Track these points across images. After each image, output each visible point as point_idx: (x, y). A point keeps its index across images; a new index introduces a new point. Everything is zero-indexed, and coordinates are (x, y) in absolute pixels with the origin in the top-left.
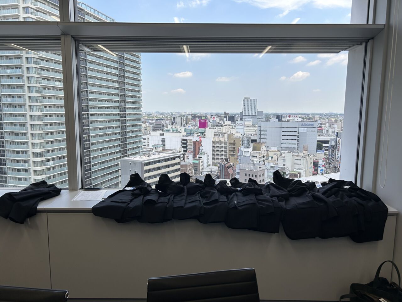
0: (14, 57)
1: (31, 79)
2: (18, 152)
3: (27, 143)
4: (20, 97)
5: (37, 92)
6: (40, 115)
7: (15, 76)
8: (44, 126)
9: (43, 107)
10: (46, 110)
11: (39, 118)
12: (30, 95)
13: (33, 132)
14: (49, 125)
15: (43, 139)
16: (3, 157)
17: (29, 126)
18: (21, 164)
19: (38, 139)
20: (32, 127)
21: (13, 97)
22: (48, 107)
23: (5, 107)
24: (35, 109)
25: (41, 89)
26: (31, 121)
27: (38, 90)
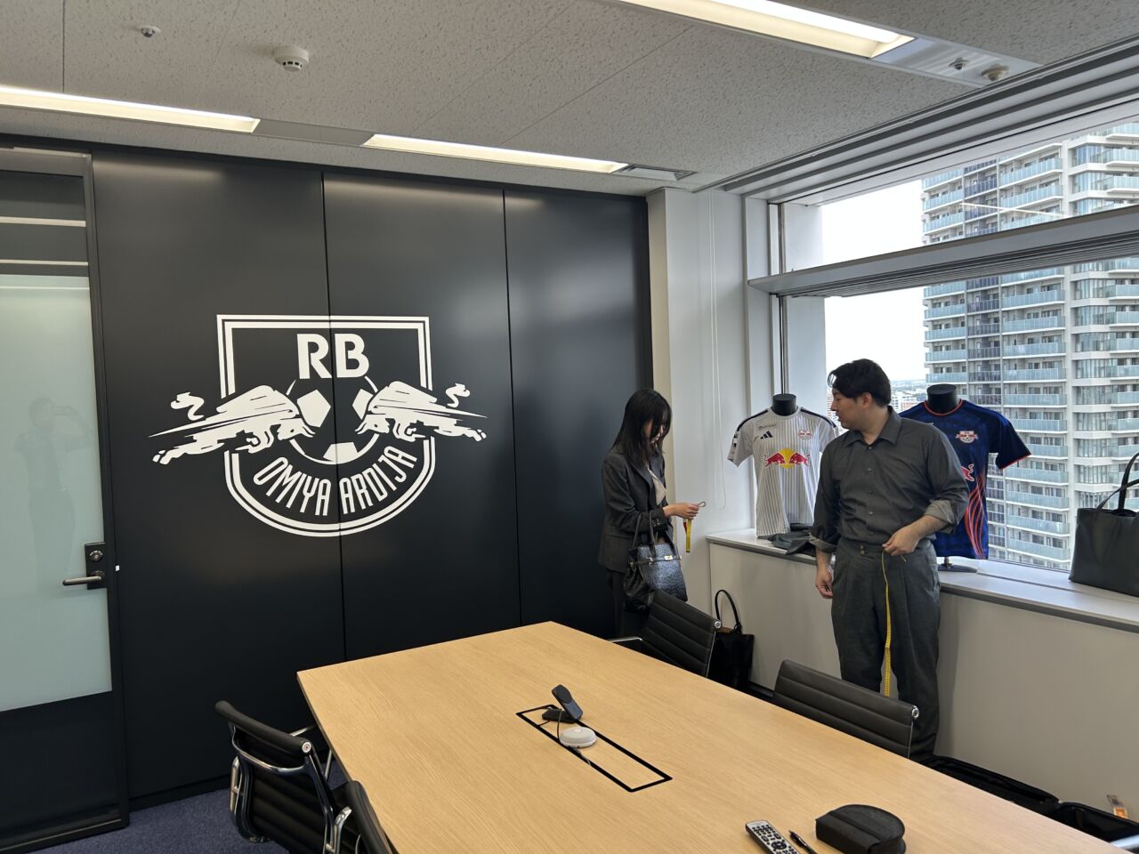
2: (1037, 490)
3: (1062, 464)
4: (1049, 338)
5: (1099, 320)
6: (1103, 387)
8: (1115, 417)
9: (1115, 362)
10: (1122, 372)
11: (1101, 394)
12: (1079, 330)
13: (1081, 435)
14: (1130, 414)
15: (1111, 454)
16: (998, 498)
17: (1070, 418)
18: (1042, 522)
19: (1096, 456)
20: (1078, 421)
21: (1031, 341)
22: (1129, 362)
23: (1009, 369)
24: (1090, 369)
25: (1112, 310)
26: (1077, 404)
27: (1102, 315)
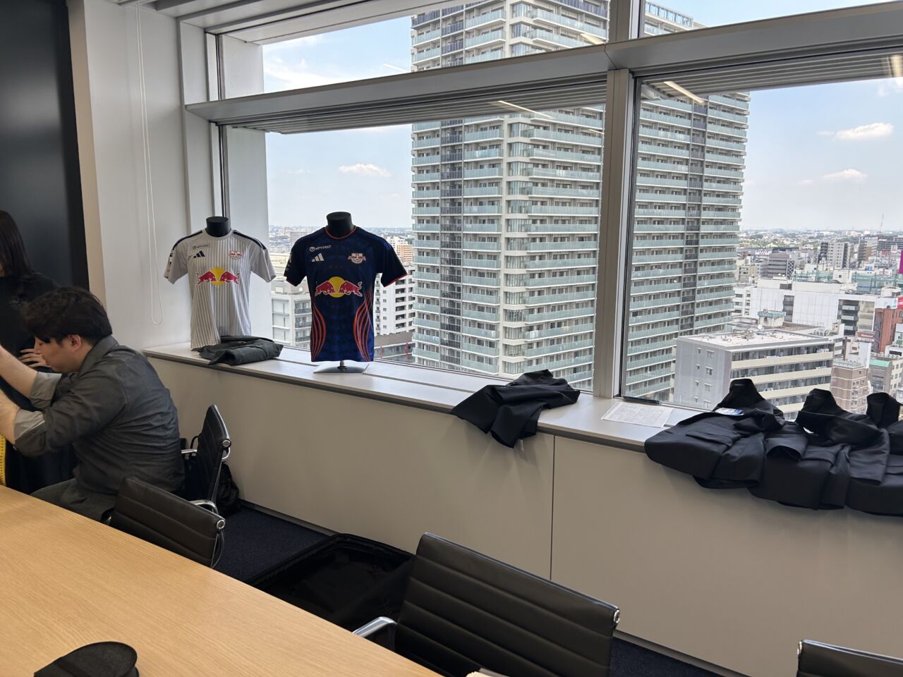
0: (488, 126)
1: (513, 166)
2: (481, 309)
3: (497, 291)
4: (492, 202)
5: (523, 191)
6: (523, 239)
7: (488, 164)
8: (529, 259)
9: (531, 221)
10: (535, 229)
11: (522, 244)
12: (511, 197)
13: (509, 271)
14: (537, 258)
15: (525, 285)
16: (457, 315)
17: (502, 259)
18: (484, 330)
19: (517, 286)
20: (507, 261)
21: (481, 204)
22: (538, 222)
23: (467, 223)
24: (515, 226)
25: (530, 185)
26: (507, 250)
27: (525, 188)
